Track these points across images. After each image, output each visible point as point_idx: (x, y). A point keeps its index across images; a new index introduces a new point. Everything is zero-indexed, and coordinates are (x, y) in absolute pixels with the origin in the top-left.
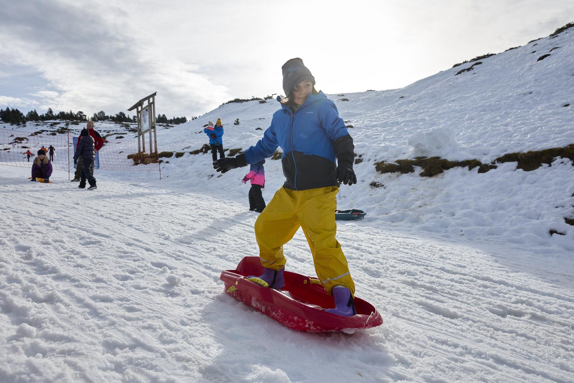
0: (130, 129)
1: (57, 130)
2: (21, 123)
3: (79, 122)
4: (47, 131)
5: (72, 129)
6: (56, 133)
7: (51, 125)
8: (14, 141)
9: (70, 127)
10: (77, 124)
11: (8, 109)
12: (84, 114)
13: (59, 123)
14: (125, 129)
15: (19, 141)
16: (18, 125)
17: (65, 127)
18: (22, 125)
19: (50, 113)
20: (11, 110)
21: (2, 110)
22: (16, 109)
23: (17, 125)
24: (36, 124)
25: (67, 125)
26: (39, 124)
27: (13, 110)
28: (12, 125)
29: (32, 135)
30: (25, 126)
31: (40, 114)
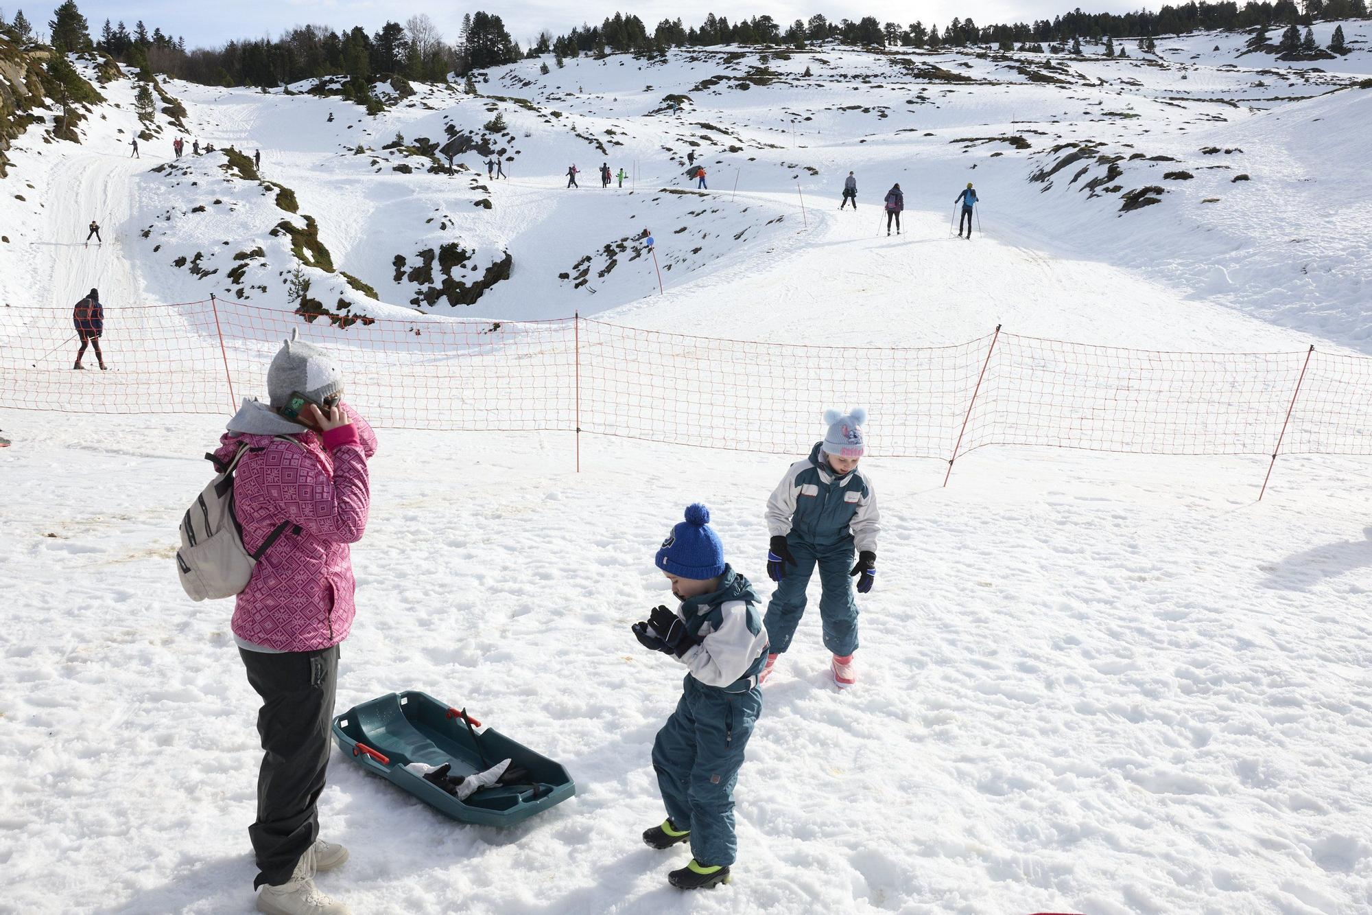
0: (916, 71)
1: (745, 75)
4: (729, 79)
5: (780, 70)
6: (747, 82)
7: (727, 61)
8: (664, 105)
9: (774, 65)
10: (784, 56)
11: (618, 16)
12: (774, 23)
13: (743, 55)
14: (905, 71)
16: (651, 58)
17: (763, 66)
19: (711, 26)
20: (624, 18)
21: (608, 19)
24: (689, 55)
25: (764, 59)
26: (695, 55)
27: (628, 18)
29: (697, 89)
30: (665, 62)
31: (686, 28)
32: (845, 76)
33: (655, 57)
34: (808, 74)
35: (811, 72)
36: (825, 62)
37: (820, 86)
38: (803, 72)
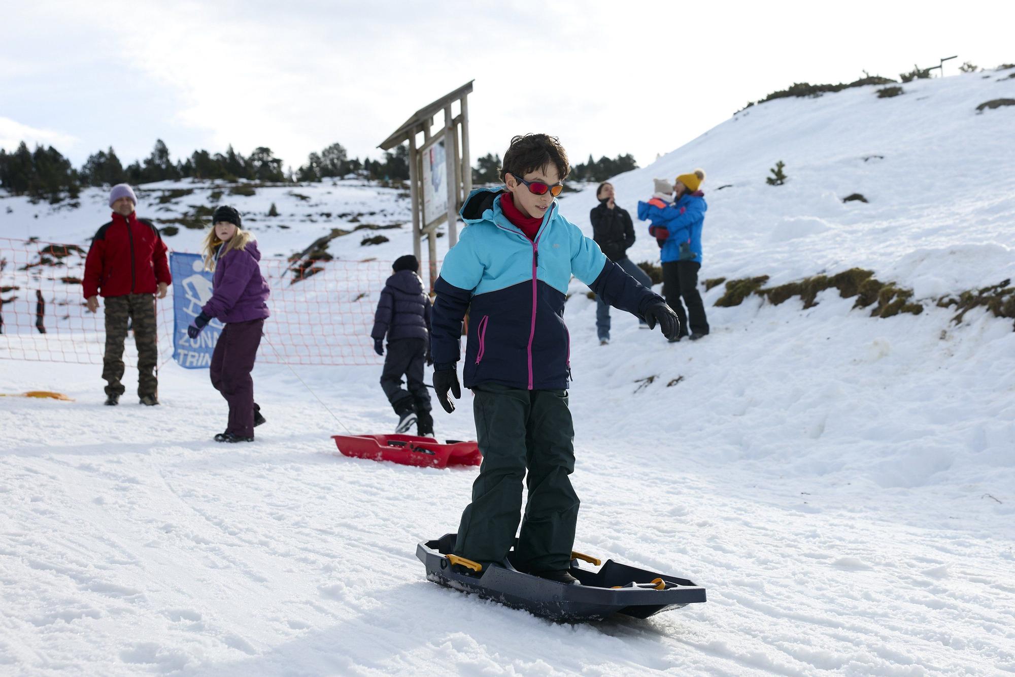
1: (180, 216)
2: (62, 195)
3: (257, 186)
6: (177, 225)
7: (164, 200)
8: (38, 260)
10: (247, 192)
11: (23, 148)
12: (276, 156)
13: (189, 192)
15: (55, 260)
16: (55, 200)
18: (68, 201)
19: (161, 157)
22: (51, 148)
23: (51, 203)
27: (40, 151)
28: (34, 202)
30: (75, 205)
31: (126, 162)
32: (328, 215)
33: (62, 200)
34: (273, 213)
35: (278, 210)
36: (303, 198)
37: (284, 227)
38: (267, 209)
